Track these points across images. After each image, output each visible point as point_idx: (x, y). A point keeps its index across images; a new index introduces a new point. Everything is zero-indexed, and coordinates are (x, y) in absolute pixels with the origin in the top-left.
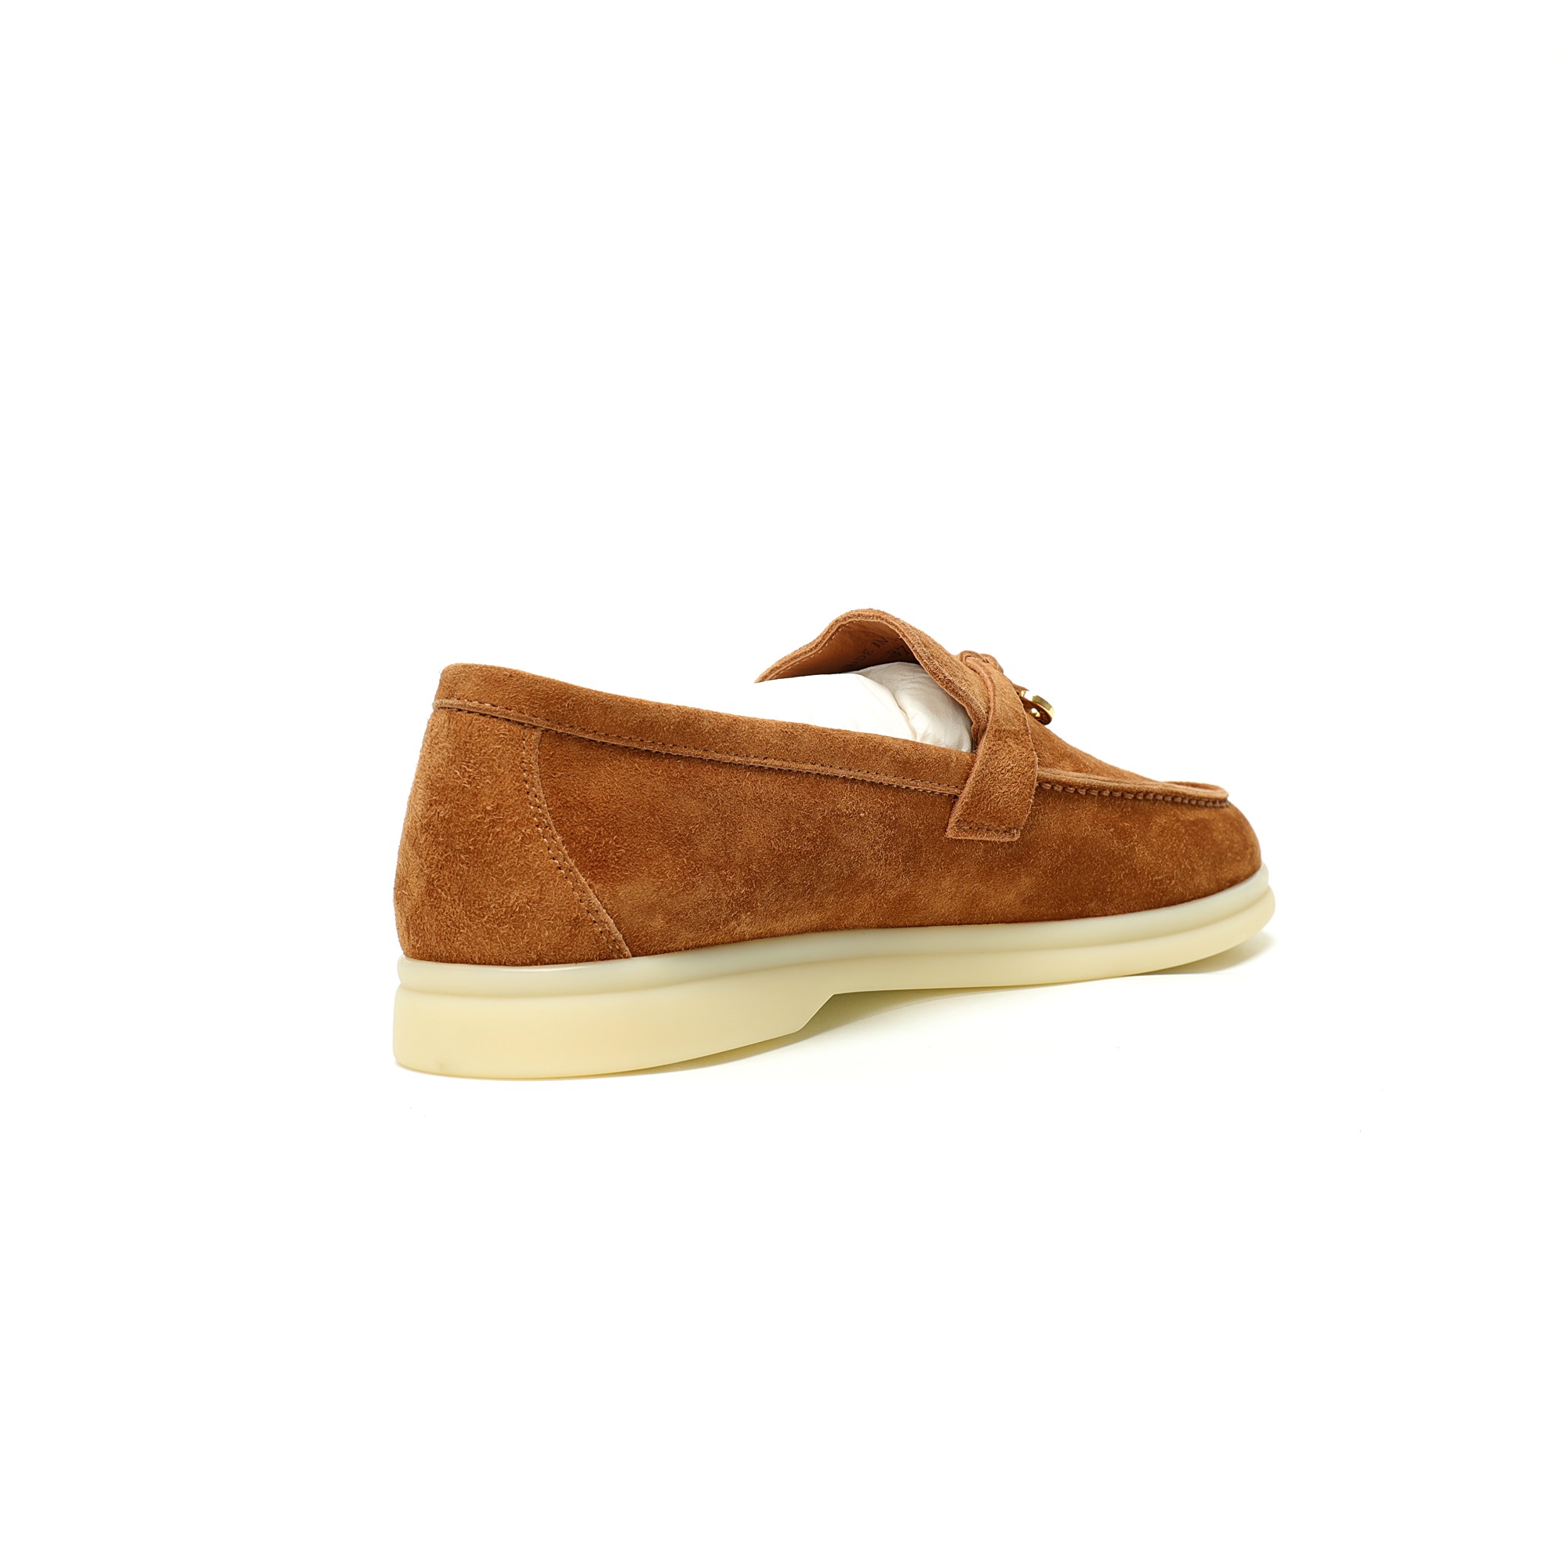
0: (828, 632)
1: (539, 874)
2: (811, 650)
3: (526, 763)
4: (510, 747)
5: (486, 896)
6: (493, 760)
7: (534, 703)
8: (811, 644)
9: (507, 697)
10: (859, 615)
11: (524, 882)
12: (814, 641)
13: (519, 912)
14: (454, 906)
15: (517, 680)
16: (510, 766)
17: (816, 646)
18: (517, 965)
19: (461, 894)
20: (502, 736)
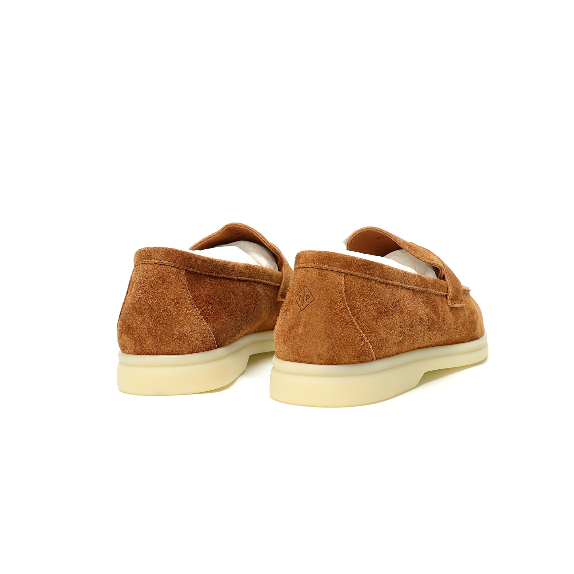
0: (223, 229)
1: (192, 321)
2: (216, 235)
3: (183, 282)
4: (177, 276)
5: (174, 330)
6: (173, 281)
7: (183, 261)
8: (216, 232)
9: (174, 259)
10: (237, 225)
11: (188, 324)
12: (217, 232)
13: (187, 335)
14: (161, 334)
15: (177, 252)
16: (178, 283)
17: (219, 233)
18: (185, 354)
19: (164, 330)
20: (174, 273)
